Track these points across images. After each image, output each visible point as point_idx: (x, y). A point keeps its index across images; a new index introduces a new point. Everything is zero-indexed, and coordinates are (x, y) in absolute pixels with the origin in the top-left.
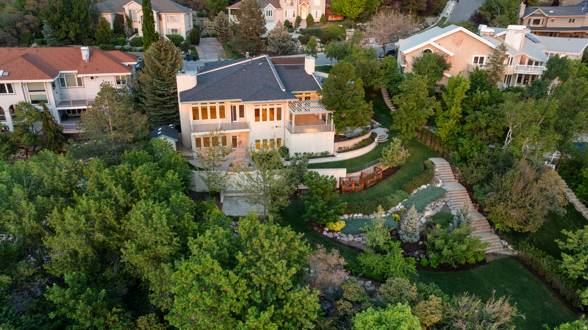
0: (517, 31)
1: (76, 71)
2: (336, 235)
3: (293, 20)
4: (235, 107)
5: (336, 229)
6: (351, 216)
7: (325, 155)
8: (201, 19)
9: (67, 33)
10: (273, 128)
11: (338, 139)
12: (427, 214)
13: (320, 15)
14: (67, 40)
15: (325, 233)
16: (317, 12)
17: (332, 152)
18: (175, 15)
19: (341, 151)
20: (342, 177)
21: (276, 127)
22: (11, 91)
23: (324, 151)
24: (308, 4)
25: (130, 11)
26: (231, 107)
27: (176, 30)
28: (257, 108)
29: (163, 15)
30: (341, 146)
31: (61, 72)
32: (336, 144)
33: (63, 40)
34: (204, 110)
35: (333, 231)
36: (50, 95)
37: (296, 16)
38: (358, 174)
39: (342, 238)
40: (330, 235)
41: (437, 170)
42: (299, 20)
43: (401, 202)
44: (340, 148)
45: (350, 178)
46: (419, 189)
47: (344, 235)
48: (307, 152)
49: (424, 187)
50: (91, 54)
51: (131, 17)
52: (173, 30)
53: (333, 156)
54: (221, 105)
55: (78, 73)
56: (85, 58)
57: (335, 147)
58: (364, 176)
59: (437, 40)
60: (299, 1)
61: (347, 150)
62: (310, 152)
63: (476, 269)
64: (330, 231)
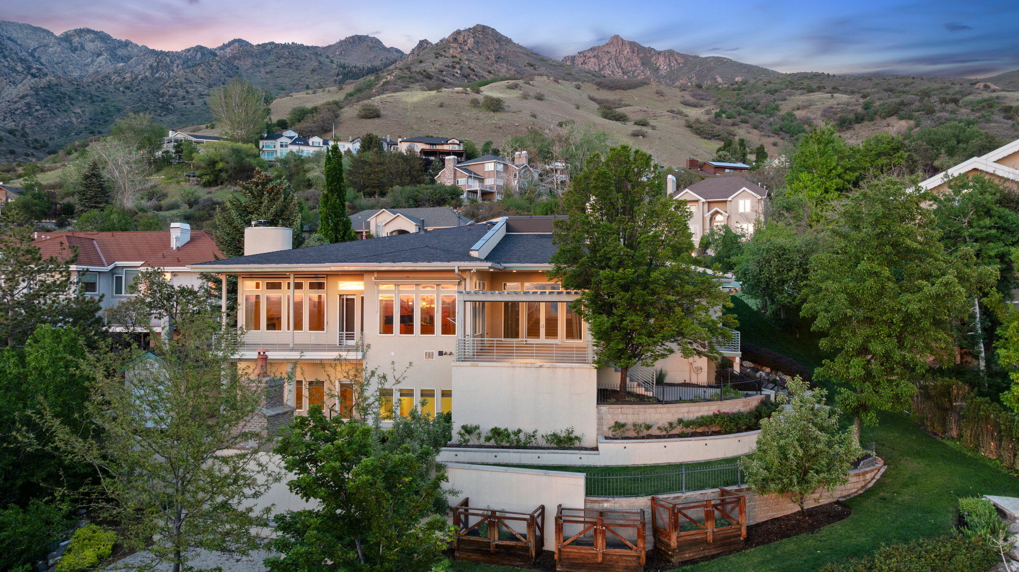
1: (142, 263)
4: (351, 302)
7: (565, 442)
10: (429, 355)
11: (608, 393)
17: (588, 432)
19: (619, 432)
20: (567, 504)
21: (441, 353)
23: (561, 429)
26: (342, 300)
30: (622, 420)
32: (604, 408)
34: (274, 306)
38: (641, 502)
44: (619, 426)
45: (602, 513)
48: (502, 427)
50: (192, 239)
53: (592, 448)
54: (314, 293)
56: (174, 245)
57: (600, 420)
58: (664, 518)
59: (1004, 158)
60: (706, 206)
61: (644, 433)
62: (512, 428)
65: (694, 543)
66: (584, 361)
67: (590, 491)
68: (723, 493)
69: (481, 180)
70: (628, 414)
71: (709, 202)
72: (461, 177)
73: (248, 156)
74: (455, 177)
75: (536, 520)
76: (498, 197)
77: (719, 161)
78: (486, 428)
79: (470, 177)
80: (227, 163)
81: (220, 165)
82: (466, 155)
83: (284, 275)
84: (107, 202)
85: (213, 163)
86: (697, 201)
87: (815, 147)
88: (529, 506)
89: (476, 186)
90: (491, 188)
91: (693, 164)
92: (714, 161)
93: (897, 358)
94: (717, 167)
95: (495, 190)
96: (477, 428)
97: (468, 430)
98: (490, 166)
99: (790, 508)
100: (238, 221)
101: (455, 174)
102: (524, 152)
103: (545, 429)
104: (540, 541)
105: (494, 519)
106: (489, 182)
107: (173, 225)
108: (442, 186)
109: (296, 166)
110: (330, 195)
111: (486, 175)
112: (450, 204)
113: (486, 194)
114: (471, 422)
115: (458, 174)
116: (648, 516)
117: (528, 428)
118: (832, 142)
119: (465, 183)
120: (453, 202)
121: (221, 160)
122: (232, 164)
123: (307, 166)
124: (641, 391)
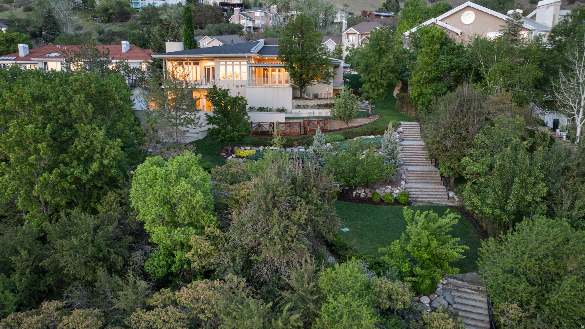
2: (240, 160)
4: (208, 69)
5: (242, 156)
6: (266, 148)
7: (282, 111)
10: (238, 87)
11: (296, 97)
15: (230, 158)
17: (289, 107)
19: (298, 107)
20: (280, 121)
21: (241, 86)
23: (280, 106)
26: (205, 69)
30: (299, 104)
32: (294, 100)
35: (239, 157)
38: (301, 120)
43: (331, 143)
45: (289, 123)
46: (365, 137)
48: (262, 107)
49: (373, 137)
50: (131, 49)
53: (291, 112)
55: (113, 59)
56: (124, 50)
57: (293, 104)
58: (306, 123)
59: (443, 19)
60: (360, 36)
61: (305, 107)
63: (391, 206)
64: (237, 157)
65: (314, 130)
67: (287, 118)
69: (253, 21)
70: (301, 102)
71: (361, 34)
72: (243, 19)
73: (125, 6)
74: (240, 19)
75: (271, 125)
76: (262, 30)
77: (379, 12)
78: (257, 107)
79: (247, 19)
80: (115, 10)
81: (111, 11)
82: (245, 6)
83: (183, 59)
84: (58, 31)
85: (106, 10)
86: (356, 34)
87: (410, 8)
88: (270, 122)
89: (250, 24)
90: (258, 25)
91: (364, 13)
92: (376, 12)
93: (379, 82)
94: (376, 15)
95: (260, 26)
96: (254, 107)
97: (251, 108)
98: (257, 13)
99: (345, 126)
100: (160, 39)
101: (239, 18)
102: (275, 6)
103: (275, 107)
105: (260, 125)
106: (257, 22)
107: (122, 42)
108: (233, 24)
109: (153, 12)
111: (256, 18)
112: (237, 34)
113: (256, 29)
114: (252, 106)
115: (241, 18)
116: (302, 124)
117: (270, 107)
118: (418, 5)
119: (245, 22)
120: (239, 33)
121: (111, 8)
122: (117, 11)
123: (159, 12)
124: (307, 97)
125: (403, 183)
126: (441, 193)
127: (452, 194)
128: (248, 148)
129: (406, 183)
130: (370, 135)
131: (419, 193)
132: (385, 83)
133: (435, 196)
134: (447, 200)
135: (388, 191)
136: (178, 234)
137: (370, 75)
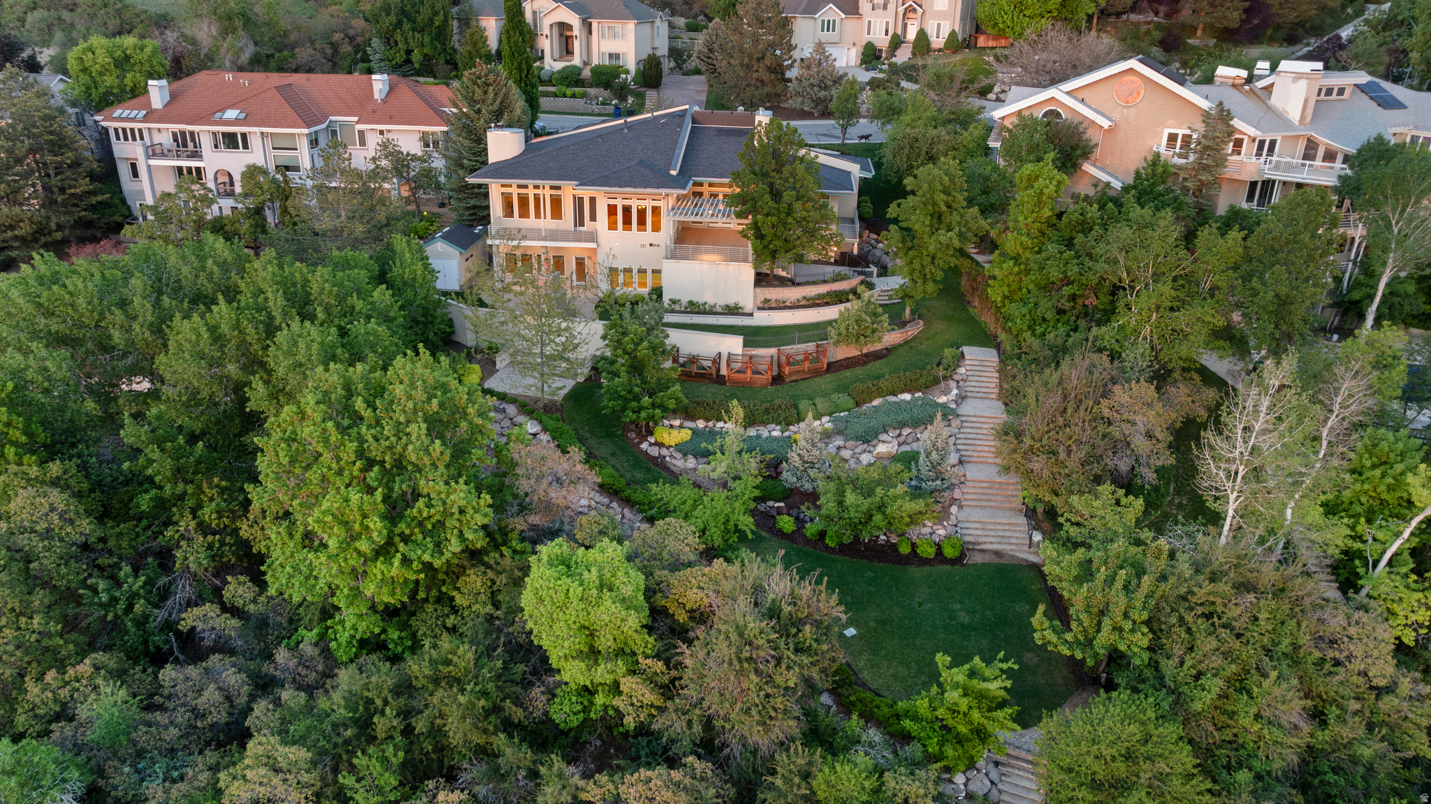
0: (1298, 76)
1: (356, 119)
2: (664, 452)
3: (882, 42)
4: (581, 200)
5: (667, 442)
6: (711, 424)
7: (733, 310)
8: (693, 34)
9: (409, 52)
10: (643, 246)
11: (761, 280)
12: (882, 448)
13: (945, 33)
14: (406, 68)
15: (644, 446)
16: (939, 25)
17: (748, 305)
18: (618, 25)
19: (766, 306)
20: (733, 352)
21: (651, 245)
22: (246, 146)
23: (731, 301)
24: (920, 6)
25: (534, 13)
26: (575, 197)
27: (617, 56)
28: (612, 202)
29: (595, 25)
30: (768, 297)
31: (332, 118)
32: (758, 290)
33: (401, 66)
34: (523, 201)
35: (660, 445)
36: (304, 156)
37: (891, 33)
38: (773, 351)
39: (674, 461)
40: (654, 451)
41: (962, 370)
42: (897, 42)
43: (830, 415)
44: (766, 301)
45: (751, 357)
46: (892, 399)
47: (678, 455)
48: (695, 300)
49: (907, 397)
50: (392, 89)
51: (536, 26)
52: (611, 55)
53: (751, 315)
54: (554, 192)
55: (357, 123)
56: (378, 97)
57: (755, 297)
58: (783, 359)
61: (782, 306)
62: (701, 301)
63: (927, 569)
64: (657, 444)
65: (798, 372)
66: (745, 260)
67: (745, 345)
68: (818, 346)
70: (774, 292)
75: (716, 361)
78: (685, 301)
88: (712, 353)
96: (679, 299)
97: (673, 302)
99: (855, 352)
103: (721, 302)
104: (718, 370)
105: (693, 359)
107: (374, 77)
110: (511, 32)
114: (673, 297)
116: (775, 358)
117: (711, 301)
125: (954, 509)
126: (1018, 535)
127: (1037, 537)
128: (677, 423)
129: (961, 507)
130: (903, 392)
131: (980, 533)
132: (940, 275)
133: (1006, 540)
134: (1026, 548)
135: (926, 531)
136: (602, 673)
137: (911, 253)
